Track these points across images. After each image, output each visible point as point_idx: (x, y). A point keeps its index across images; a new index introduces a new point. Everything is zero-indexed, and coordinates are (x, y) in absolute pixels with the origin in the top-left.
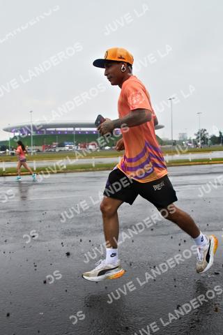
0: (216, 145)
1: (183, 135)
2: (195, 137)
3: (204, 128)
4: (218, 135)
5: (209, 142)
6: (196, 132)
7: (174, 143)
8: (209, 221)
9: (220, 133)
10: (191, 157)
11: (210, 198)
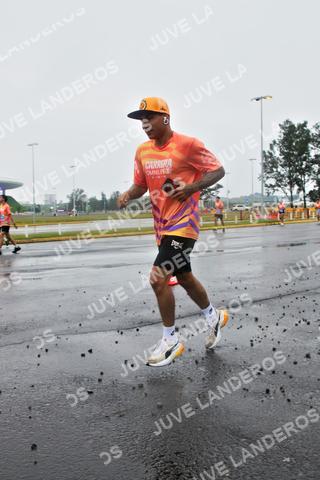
0: (97, 212)
1: (51, 197)
2: (67, 201)
3: (80, 188)
4: (99, 198)
5: (88, 207)
6: (70, 194)
7: (38, 209)
8: (82, 320)
9: (103, 195)
10: (60, 228)
11: (86, 287)
